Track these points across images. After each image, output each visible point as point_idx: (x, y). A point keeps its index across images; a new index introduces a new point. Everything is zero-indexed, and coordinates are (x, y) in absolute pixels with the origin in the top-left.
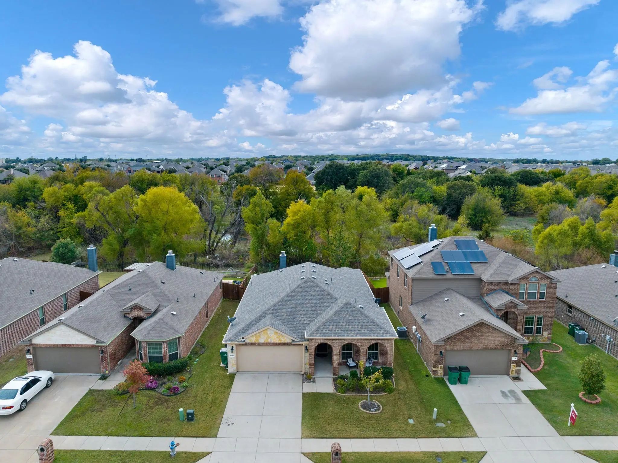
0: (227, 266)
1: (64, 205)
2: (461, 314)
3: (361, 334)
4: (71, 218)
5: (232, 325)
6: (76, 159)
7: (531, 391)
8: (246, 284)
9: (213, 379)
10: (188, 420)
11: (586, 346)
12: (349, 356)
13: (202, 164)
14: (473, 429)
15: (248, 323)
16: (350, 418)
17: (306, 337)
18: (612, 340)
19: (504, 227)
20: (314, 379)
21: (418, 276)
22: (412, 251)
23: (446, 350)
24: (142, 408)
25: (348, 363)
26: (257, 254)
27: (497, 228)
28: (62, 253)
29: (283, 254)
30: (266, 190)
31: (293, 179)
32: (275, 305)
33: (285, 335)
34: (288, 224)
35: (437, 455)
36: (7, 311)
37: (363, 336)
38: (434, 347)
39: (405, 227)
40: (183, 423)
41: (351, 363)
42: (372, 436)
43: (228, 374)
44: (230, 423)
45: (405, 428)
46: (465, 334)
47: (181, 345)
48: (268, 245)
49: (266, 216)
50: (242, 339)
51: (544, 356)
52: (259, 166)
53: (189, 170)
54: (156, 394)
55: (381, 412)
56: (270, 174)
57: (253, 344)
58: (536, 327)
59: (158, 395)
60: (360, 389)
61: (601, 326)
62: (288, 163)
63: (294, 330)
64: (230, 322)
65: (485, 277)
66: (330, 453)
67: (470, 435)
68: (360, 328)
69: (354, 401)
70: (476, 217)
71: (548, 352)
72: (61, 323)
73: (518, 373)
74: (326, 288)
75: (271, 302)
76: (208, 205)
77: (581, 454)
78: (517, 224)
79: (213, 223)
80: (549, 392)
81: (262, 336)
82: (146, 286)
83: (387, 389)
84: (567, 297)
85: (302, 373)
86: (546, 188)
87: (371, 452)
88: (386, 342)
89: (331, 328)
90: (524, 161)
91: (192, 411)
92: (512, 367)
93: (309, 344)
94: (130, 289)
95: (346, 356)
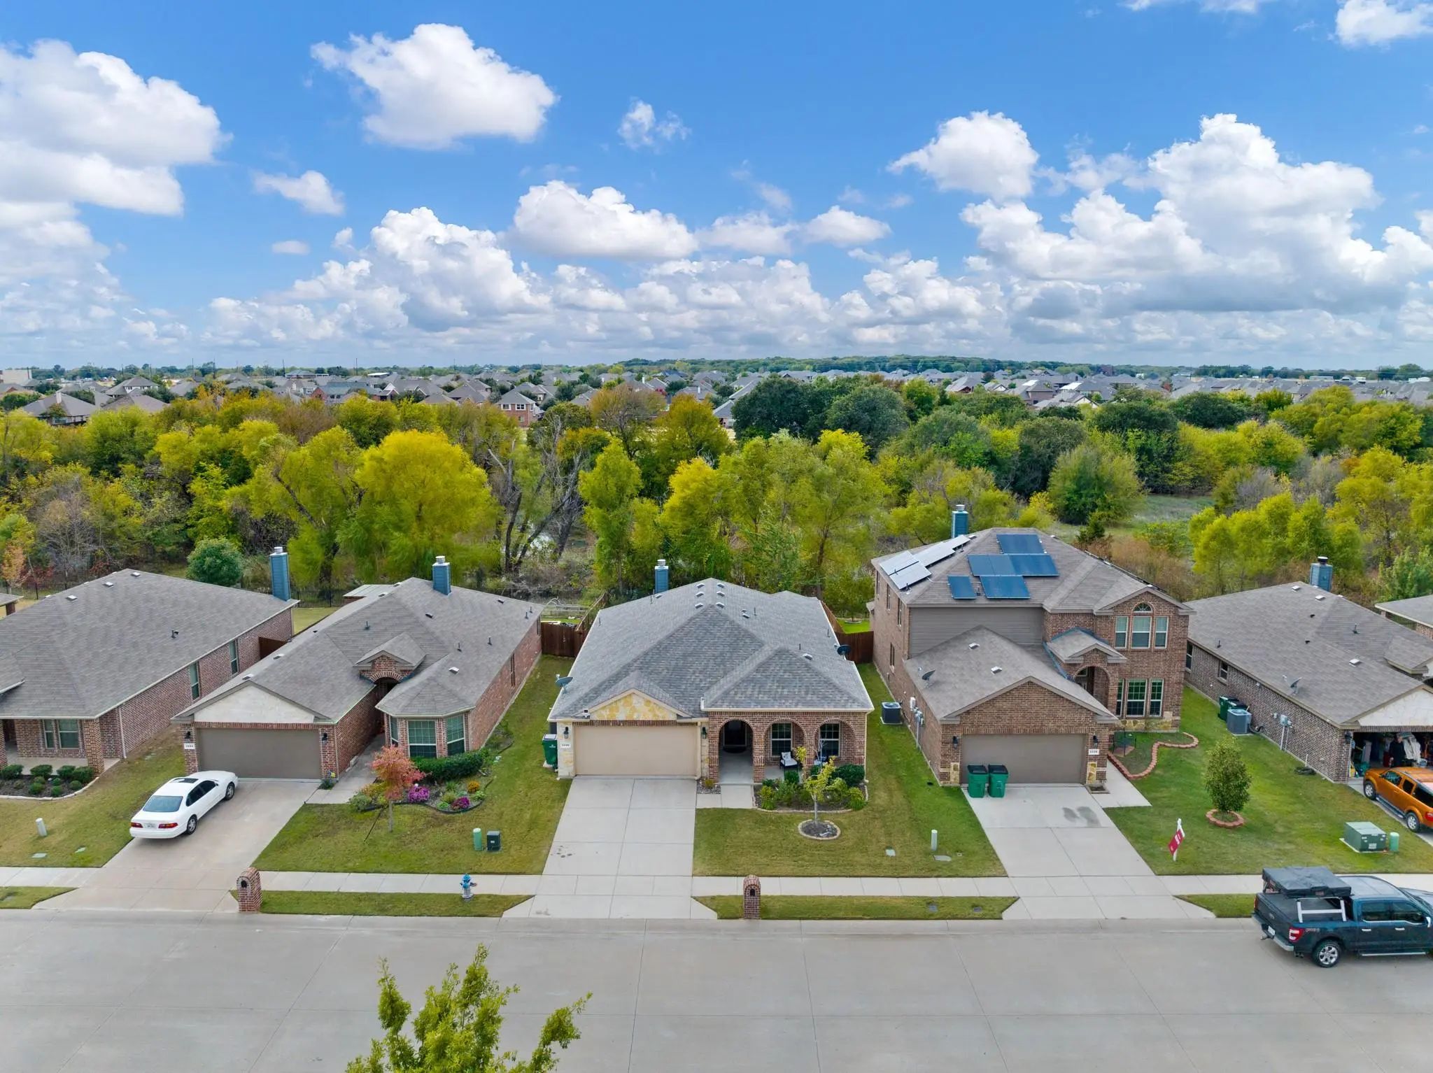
0: (547, 595)
1: (201, 469)
2: (994, 669)
3: (805, 704)
4: (218, 498)
5: (565, 692)
6: (190, 369)
7: (1120, 809)
8: (587, 625)
9: (530, 787)
10: (490, 847)
11: (1247, 738)
12: (786, 747)
13: (481, 380)
14: (1001, 865)
15: (595, 684)
16: (781, 847)
17: (702, 708)
18: (1289, 722)
19: (1144, 518)
20: (719, 787)
21: (920, 602)
22: (915, 558)
23: (964, 735)
24: (405, 832)
25: (782, 762)
26: (608, 569)
27: (1128, 521)
28: (209, 567)
29: (662, 566)
30: (626, 439)
31: (685, 414)
32: (646, 654)
33: (664, 705)
34: (672, 509)
35: (930, 901)
36: (137, 668)
37: (809, 706)
38: (941, 727)
39: (918, 517)
40: (480, 854)
41: (788, 761)
42: (818, 873)
43: (558, 779)
44: (565, 854)
45: (879, 861)
46: (998, 704)
47: (470, 728)
48: (630, 552)
49: (629, 491)
50: (583, 714)
51: (1159, 754)
52: (610, 386)
53: (453, 393)
54: (428, 810)
55: (837, 838)
56: (634, 404)
57: (604, 723)
58: (1150, 700)
59: (431, 811)
60: (800, 801)
61: (1272, 697)
62: (674, 378)
63: (681, 698)
64: (561, 686)
65: (1049, 605)
66: (740, 894)
67: (995, 873)
68: (803, 693)
69: (791, 822)
70: (1081, 496)
71: (1168, 747)
72: (248, 682)
73: (1101, 780)
74: (743, 623)
75: (637, 651)
76: (504, 470)
77: (1184, 900)
78: (1172, 513)
79: (517, 509)
80: (1152, 810)
81: (621, 709)
82: (397, 621)
83: (852, 803)
84: (1219, 646)
85: (697, 778)
86: (1244, 434)
87: (813, 896)
88: (852, 718)
89: (749, 692)
90: (1221, 372)
91: (496, 833)
92: (1089, 767)
93: (708, 723)
94: (367, 628)
95: (779, 748)
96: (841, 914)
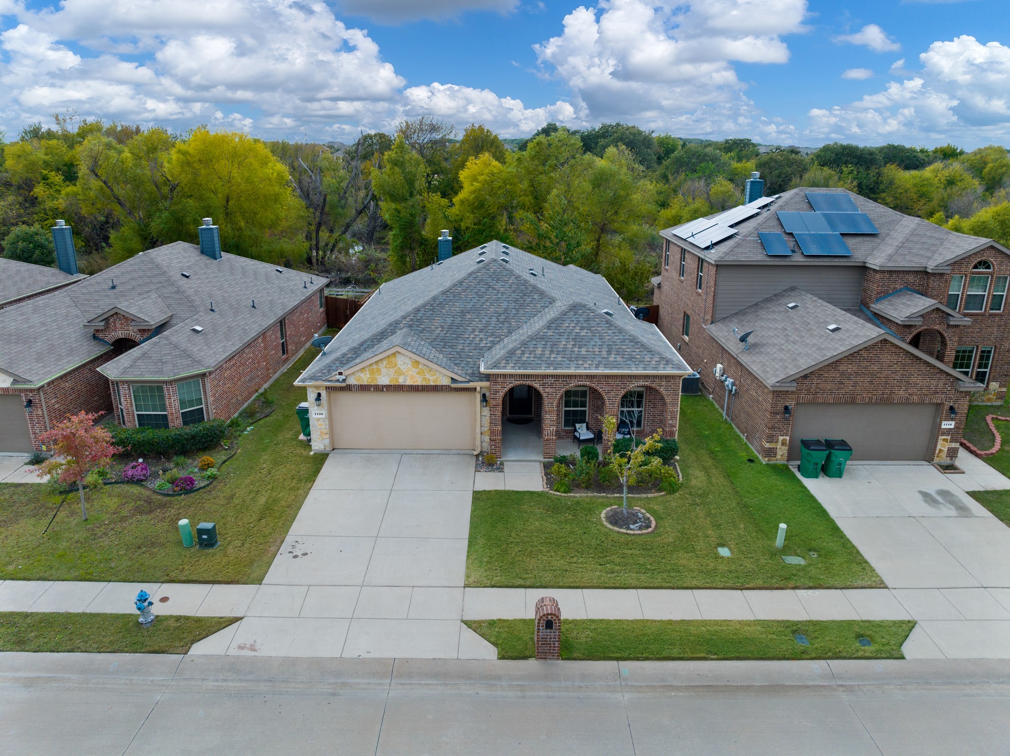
1: (45, 178)
2: (832, 327)
3: (606, 366)
5: (324, 354)
7: (987, 492)
9: (276, 463)
10: (201, 545)
12: (579, 417)
14: (872, 570)
15: (356, 345)
16: (582, 544)
17: (482, 370)
20: (502, 464)
21: (730, 258)
22: (713, 222)
23: (798, 404)
24: (103, 521)
25: (577, 434)
26: (403, 260)
29: (445, 237)
32: (418, 310)
33: (437, 368)
35: (795, 628)
37: (612, 368)
38: (770, 396)
40: (188, 552)
41: (584, 433)
42: (634, 583)
43: (312, 453)
44: (299, 553)
45: (712, 565)
46: (842, 368)
47: (209, 393)
50: (338, 377)
54: (143, 491)
55: (652, 532)
57: (364, 388)
58: (976, 370)
59: (147, 493)
63: (456, 360)
64: (322, 349)
65: (874, 263)
66: (532, 620)
67: (869, 583)
68: (604, 353)
69: (591, 509)
71: (1003, 420)
73: (952, 457)
74: (532, 280)
75: (409, 307)
76: (313, 177)
81: (384, 371)
82: (147, 280)
83: (665, 484)
85: (475, 453)
86: (934, 172)
87: (632, 621)
88: (664, 383)
89: (539, 351)
91: (209, 525)
92: (940, 442)
93: (489, 388)
94: (114, 287)
95: (572, 419)
96: (675, 652)
